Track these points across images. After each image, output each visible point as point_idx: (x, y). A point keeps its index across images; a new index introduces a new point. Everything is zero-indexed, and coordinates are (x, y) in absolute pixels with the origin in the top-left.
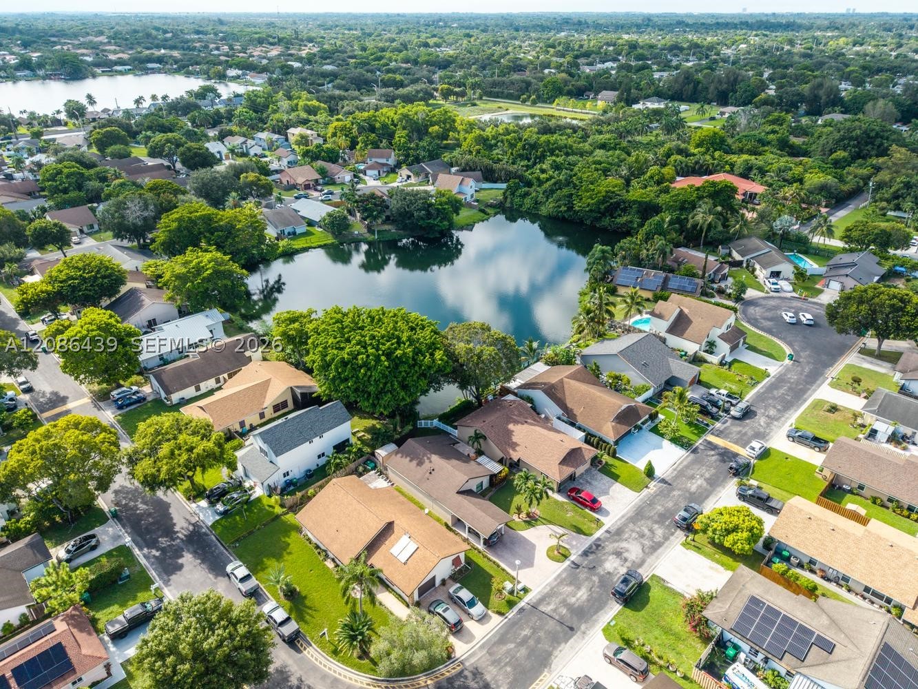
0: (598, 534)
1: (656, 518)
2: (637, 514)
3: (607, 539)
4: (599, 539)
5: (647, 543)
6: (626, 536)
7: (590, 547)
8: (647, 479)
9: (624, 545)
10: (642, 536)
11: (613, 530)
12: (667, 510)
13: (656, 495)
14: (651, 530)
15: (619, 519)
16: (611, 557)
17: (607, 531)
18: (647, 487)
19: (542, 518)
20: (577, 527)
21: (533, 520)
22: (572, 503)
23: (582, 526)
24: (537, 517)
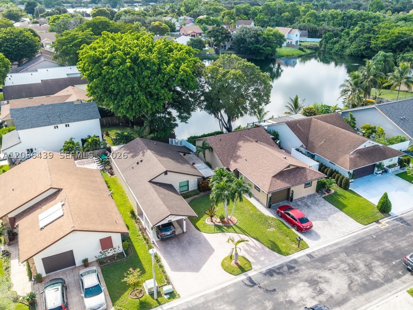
0: (296, 256)
1: (380, 254)
2: (355, 246)
3: (305, 263)
4: (295, 261)
5: (358, 279)
6: (333, 265)
7: (281, 267)
8: (380, 214)
9: (326, 274)
10: (354, 269)
11: (317, 255)
12: (399, 249)
13: (387, 231)
14: (369, 267)
15: (329, 246)
16: (301, 284)
17: (309, 256)
18: (377, 222)
19: (236, 226)
20: (274, 243)
21: (225, 226)
22: (279, 220)
23: (280, 243)
24: (232, 224)
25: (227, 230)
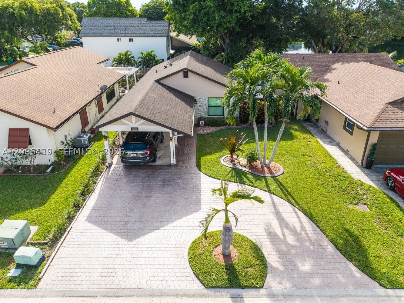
19: (277, 181)
20: (356, 240)
21: (251, 174)
22: (385, 194)
23: (374, 246)
24: (268, 175)
25: (251, 182)
